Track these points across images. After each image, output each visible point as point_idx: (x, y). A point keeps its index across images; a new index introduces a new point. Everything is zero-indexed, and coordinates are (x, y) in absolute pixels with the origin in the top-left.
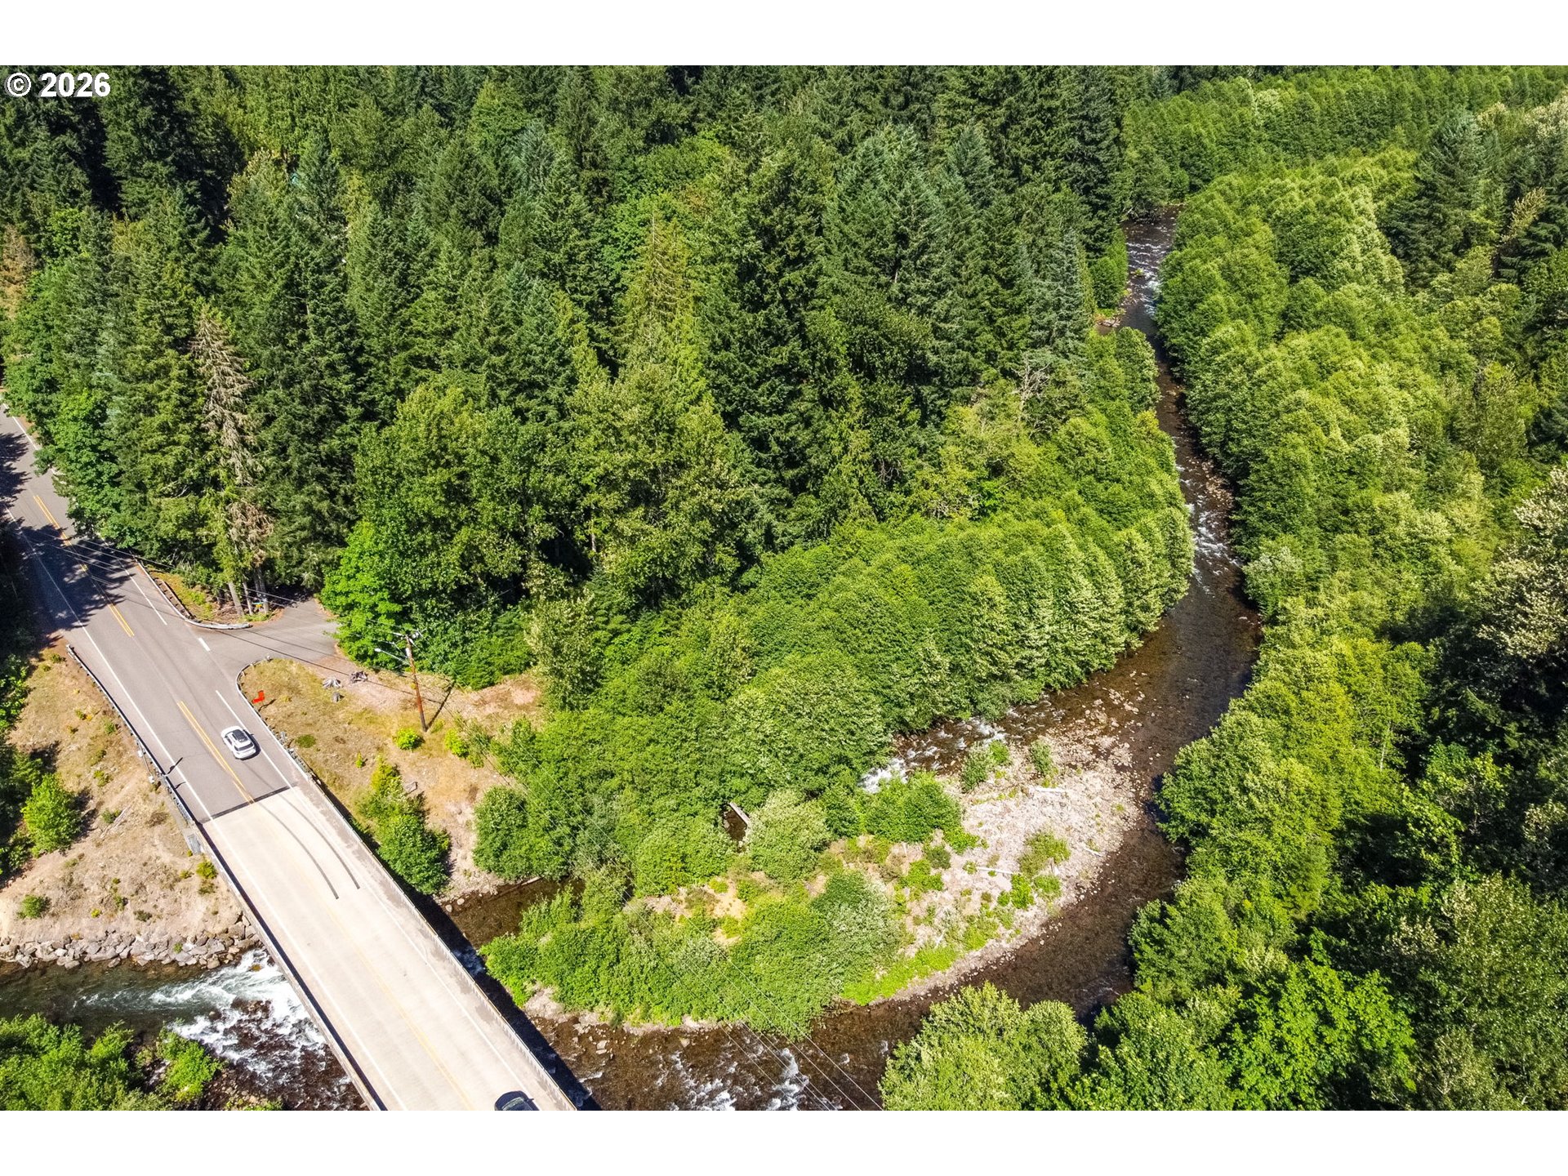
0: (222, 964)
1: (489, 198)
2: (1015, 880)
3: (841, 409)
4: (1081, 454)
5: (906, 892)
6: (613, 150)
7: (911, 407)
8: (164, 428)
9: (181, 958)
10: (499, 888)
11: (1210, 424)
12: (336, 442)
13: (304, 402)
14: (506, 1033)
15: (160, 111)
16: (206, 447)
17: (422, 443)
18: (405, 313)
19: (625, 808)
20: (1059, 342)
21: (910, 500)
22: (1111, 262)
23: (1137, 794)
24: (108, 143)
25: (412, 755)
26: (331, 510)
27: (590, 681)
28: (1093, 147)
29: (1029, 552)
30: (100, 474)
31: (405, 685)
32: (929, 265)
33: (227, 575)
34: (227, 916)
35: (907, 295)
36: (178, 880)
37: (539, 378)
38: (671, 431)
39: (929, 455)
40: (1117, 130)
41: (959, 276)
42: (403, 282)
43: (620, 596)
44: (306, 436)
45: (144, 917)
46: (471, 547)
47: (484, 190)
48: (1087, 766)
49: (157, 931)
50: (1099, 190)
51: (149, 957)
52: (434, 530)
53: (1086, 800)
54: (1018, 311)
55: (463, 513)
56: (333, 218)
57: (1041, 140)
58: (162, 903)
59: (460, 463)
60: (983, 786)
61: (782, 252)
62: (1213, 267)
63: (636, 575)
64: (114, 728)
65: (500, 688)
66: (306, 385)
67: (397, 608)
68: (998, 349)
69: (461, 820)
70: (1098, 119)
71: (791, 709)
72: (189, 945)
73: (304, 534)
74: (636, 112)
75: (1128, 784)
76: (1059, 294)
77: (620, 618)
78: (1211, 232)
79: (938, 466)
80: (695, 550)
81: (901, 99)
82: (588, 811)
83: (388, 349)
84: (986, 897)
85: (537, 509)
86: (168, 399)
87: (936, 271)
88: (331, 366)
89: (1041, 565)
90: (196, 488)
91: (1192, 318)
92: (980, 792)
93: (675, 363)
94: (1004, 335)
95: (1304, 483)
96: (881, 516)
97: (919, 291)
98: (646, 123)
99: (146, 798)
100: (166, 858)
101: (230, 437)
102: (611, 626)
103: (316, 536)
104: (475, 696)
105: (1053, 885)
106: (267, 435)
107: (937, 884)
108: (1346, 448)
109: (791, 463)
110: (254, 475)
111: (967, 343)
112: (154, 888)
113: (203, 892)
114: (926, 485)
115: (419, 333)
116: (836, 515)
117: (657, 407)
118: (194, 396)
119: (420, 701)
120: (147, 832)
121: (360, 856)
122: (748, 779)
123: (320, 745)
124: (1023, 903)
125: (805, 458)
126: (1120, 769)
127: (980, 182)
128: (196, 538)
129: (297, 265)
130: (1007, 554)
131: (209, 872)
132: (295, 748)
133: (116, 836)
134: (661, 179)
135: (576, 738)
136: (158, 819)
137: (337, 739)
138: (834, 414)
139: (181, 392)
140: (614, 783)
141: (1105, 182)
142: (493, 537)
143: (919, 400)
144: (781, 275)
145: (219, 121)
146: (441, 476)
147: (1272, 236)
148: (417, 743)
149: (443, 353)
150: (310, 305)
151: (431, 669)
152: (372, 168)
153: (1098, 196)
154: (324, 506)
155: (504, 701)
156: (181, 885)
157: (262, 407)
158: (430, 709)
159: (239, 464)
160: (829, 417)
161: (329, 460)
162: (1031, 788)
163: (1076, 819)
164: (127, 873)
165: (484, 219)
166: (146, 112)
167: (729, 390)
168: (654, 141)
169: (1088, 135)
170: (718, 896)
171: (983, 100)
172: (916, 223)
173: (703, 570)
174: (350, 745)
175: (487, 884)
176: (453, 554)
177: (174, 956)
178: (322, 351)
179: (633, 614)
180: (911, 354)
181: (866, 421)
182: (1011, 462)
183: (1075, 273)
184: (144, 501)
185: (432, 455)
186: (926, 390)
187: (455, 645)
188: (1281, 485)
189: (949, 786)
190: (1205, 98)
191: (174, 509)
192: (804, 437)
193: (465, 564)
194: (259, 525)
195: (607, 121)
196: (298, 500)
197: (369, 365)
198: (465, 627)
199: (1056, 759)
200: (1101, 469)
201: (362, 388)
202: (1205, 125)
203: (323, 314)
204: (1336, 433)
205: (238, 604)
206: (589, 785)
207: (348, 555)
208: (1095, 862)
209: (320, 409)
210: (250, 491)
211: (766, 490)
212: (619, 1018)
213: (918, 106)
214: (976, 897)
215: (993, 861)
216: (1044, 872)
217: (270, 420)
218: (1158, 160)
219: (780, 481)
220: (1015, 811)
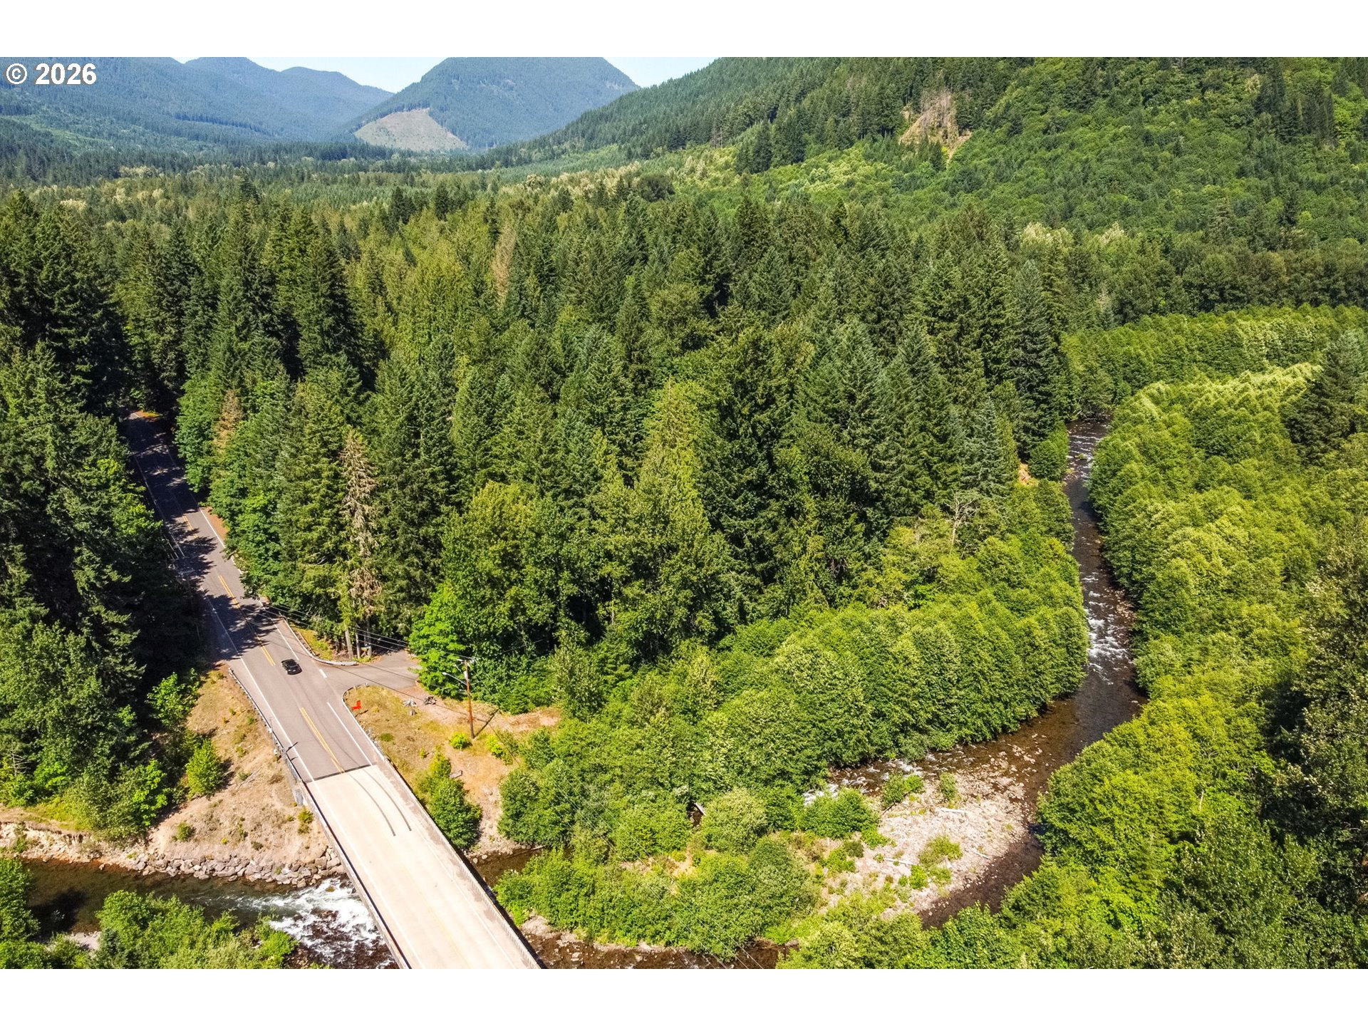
0: (307, 885)
1: (555, 369)
2: (914, 869)
3: (801, 518)
4: (996, 565)
5: (825, 871)
6: (656, 353)
7: (857, 522)
8: (312, 513)
9: (279, 878)
10: (514, 851)
11: (1119, 560)
12: (431, 529)
13: (414, 498)
14: (504, 929)
15: (337, 322)
16: (341, 527)
17: (489, 520)
18: (488, 442)
19: (612, 797)
20: (983, 484)
21: (856, 593)
22: (1053, 445)
23: (1025, 819)
24: (301, 342)
25: (461, 752)
26: (423, 578)
27: (595, 702)
28: (1034, 355)
29: (942, 625)
30: (267, 550)
31: (462, 708)
32: (871, 417)
33: (345, 626)
34: (316, 850)
35: (854, 438)
36: (284, 822)
37: (577, 487)
38: (666, 523)
39: (873, 560)
40: (1055, 344)
41: (901, 431)
42: (489, 421)
43: (623, 648)
44: (412, 523)
45: (258, 847)
46: (517, 600)
47: (551, 363)
48: (986, 796)
49: (265, 857)
50: (1041, 388)
51: (257, 876)
52: (492, 588)
53: (981, 820)
54: (951, 460)
55: (514, 575)
56: (447, 385)
57: (990, 349)
58: (271, 838)
59: (514, 538)
60: (899, 806)
61: (753, 398)
62: (1131, 445)
63: (636, 630)
64: (252, 721)
65: (530, 715)
66: (415, 486)
67: (462, 648)
68: (935, 488)
69: (492, 799)
70: (1037, 334)
71: (745, 730)
72: (286, 870)
73: (403, 595)
74: (675, 327)
75: (1018, 811)
76: (982, 447)
77: (625, 666)
78: (1137, 422)
79: (879, 569)
80: (681, 612)
81: (874, 316)
82: (584, 793)
83: (474, 468)
84: (889, 879)
85: (566, 574)
86: (318, 490)
87: (876, 421)
88: (433, 475)
89: (952, 638)
90: (329, 558)
91: (1114, 482)
92: (896, 810)
93: (675, 477)
94: (940, 478)
95: (1186, 596)
96: (831, 601)
97: (863, 436)
98: (682, 335)
99: (270, 765)
100: (279, 806)
101: (358, 522)
102: (618, 672)
103: (410, 598)
104: (513, 719)
105: (945, 875)
106: (385, 521)
107: (851, 868)
108: (1227, 572)
109: (762, 558)
110: (372, 551)
111: (909, 482)
112: (267, 827)
113: (301, 831)
114: (869, 583)
115: (496, 456)
116: (794, 597)
117: (655, 506)
118: (337, 491)
119: (471, 720)
120: (267, 787)
121: (415, 810)
122: (711, 784)
123: (396, 740)
124: (918, 885)
125: (772, 554)
126: (1012, 800)
127: (923, 368)
128: (326, 594)
129: (416, 405)
130: (924, 627)
131: (307, 818)
132: (378, 742)
133: (246, 790)
134: (690, 372)
135: (581, 739)
136: (276, 779)
137: (408, 738)
138: (795, 522)
139: (329, 487)
140: (608, 777)
141: (1046, 382)
142: (534, 593)
143: (862, 517)
144: (751, 415)
145: (377, 334)
146: (499, 545)
147: (1191, 427)
148: (465, 745)
149: (512, 470)
150: (423, 432)
151: (483, 699)
152: (480, 361)
153: (1040, 393)
154: (417, 574)
155: (534, 723)
156: (286, 825)
157: (383, 501)
158: (478, 725)
159: (362, 542)
160: (792, 526)
161: (425, 541)
162: (937, 809)
163: (970, 832)
164: (250, 814)
165: (550, 383)
166: (329, 321)
167: (713, 498)
168: (689, 348)
169: (1030, 346)
170: (677, 864)
171: (942, 318)
172: (861, 386)
173: (688, 629)
174: (417, 743)
175: (506, 846)
176: (504, 607)
177: (275, 877)
178: (429, 464)
179: (634, 663)
180: (853, 479)
181: (820, 529)
182: (940, 570)
183: (994, 431)
184: (294, 567)
185: (494, 530)
186: (869, 512)
187: (501, 679)
188: (1167, 598)
189: (872, 804)
190: (1145, 328)
191: (315, 571)
192: (770, 537)
193: (512, 614)
194: (372, 587)
195: (653, 333)
196: (400, 569)
197: (459, 477)
198: (509, 668)
199: (961, 790)
200: (1014, 578)
201: (454, 492)
202: (1143, 348)
203: (431, 438)
204: (1218, 561)
205: (350, 649)
206: (588, 777)
207: (430, 611)
208: (983, 862)
209: (423, 505)
210: (368, 561)
211: (742, 577)
212: (590, 938)
213: (888, 321)
214: (881, 879)
215: (899, 855)
216: (940, 866)
217: (387, 511)
218: (1102, 373)
219: (752, 571)
220: (922, 824)
